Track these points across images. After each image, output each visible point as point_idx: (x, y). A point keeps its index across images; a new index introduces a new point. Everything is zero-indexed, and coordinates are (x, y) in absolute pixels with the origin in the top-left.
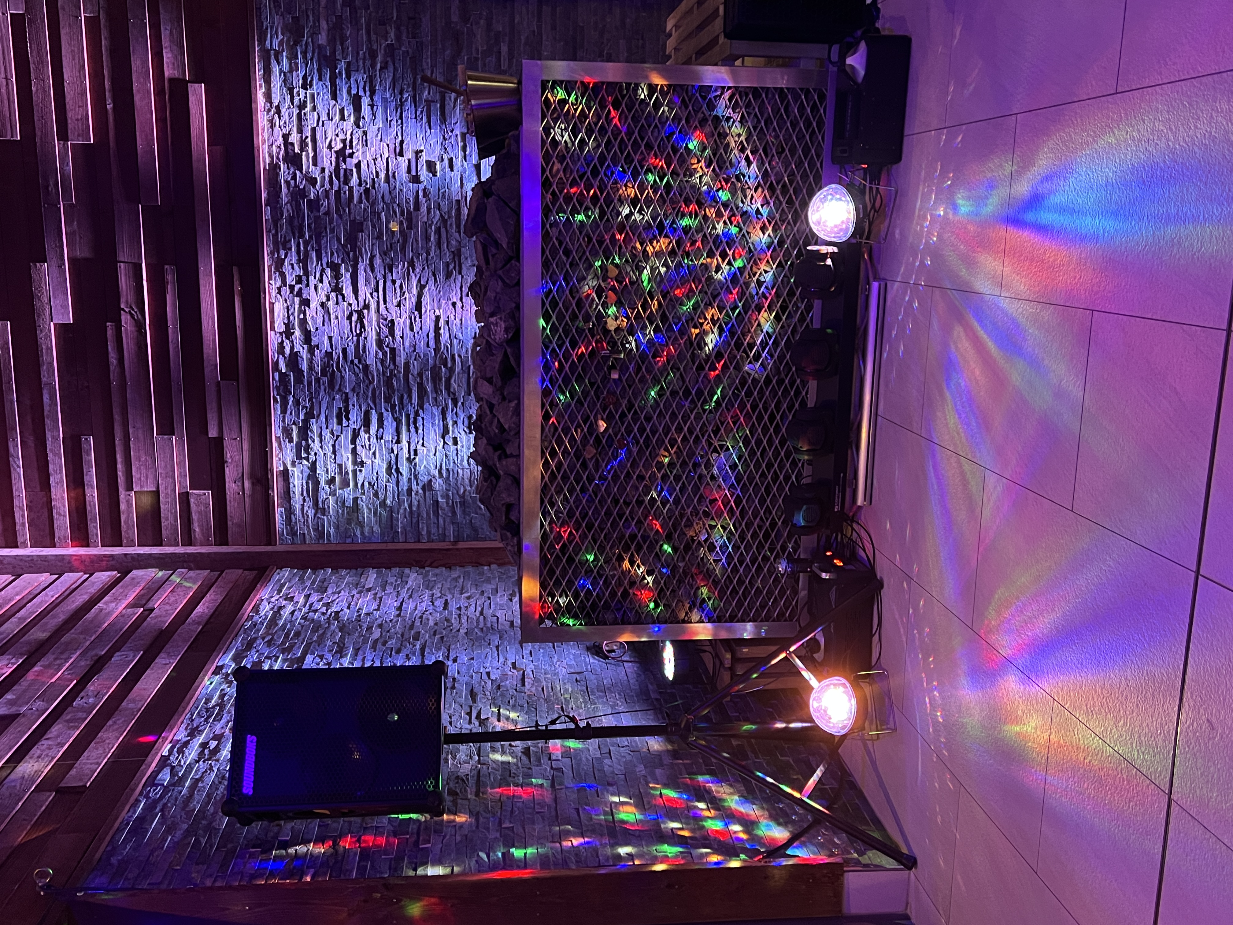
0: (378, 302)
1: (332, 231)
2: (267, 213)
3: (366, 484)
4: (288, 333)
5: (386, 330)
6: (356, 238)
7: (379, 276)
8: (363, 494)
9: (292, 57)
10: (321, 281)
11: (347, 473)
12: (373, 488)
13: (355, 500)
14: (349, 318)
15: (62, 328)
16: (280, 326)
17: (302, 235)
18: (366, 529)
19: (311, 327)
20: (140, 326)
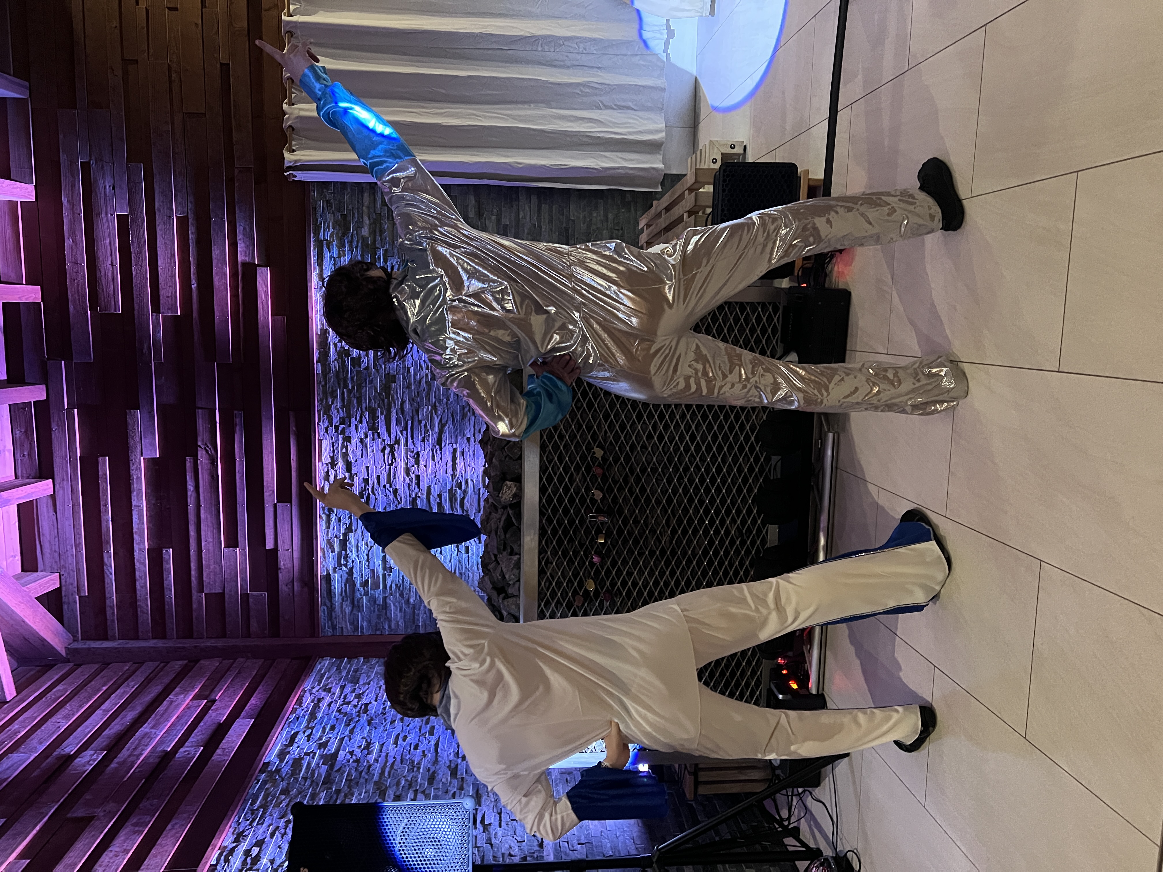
0: (407, 439)
1: (370, 382)
2: (318, 368)
3: (394, 586)
4: (333, 463)
5: (412, 461)
6: (389, 388)
7: (408, 418)
8: (391, 594)
9: (341, 245)
10: (361, 422)
11: (378, 577)
12: (399, 589)
13: (385, 599)
14: (383, 450)
15: (151, 463)
16: (326, 458)
17: (346, 386)
18: (393, 624)
19: (352, 459)
20: (213, 461)
